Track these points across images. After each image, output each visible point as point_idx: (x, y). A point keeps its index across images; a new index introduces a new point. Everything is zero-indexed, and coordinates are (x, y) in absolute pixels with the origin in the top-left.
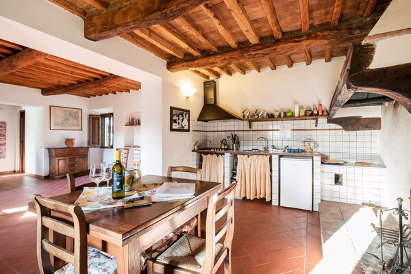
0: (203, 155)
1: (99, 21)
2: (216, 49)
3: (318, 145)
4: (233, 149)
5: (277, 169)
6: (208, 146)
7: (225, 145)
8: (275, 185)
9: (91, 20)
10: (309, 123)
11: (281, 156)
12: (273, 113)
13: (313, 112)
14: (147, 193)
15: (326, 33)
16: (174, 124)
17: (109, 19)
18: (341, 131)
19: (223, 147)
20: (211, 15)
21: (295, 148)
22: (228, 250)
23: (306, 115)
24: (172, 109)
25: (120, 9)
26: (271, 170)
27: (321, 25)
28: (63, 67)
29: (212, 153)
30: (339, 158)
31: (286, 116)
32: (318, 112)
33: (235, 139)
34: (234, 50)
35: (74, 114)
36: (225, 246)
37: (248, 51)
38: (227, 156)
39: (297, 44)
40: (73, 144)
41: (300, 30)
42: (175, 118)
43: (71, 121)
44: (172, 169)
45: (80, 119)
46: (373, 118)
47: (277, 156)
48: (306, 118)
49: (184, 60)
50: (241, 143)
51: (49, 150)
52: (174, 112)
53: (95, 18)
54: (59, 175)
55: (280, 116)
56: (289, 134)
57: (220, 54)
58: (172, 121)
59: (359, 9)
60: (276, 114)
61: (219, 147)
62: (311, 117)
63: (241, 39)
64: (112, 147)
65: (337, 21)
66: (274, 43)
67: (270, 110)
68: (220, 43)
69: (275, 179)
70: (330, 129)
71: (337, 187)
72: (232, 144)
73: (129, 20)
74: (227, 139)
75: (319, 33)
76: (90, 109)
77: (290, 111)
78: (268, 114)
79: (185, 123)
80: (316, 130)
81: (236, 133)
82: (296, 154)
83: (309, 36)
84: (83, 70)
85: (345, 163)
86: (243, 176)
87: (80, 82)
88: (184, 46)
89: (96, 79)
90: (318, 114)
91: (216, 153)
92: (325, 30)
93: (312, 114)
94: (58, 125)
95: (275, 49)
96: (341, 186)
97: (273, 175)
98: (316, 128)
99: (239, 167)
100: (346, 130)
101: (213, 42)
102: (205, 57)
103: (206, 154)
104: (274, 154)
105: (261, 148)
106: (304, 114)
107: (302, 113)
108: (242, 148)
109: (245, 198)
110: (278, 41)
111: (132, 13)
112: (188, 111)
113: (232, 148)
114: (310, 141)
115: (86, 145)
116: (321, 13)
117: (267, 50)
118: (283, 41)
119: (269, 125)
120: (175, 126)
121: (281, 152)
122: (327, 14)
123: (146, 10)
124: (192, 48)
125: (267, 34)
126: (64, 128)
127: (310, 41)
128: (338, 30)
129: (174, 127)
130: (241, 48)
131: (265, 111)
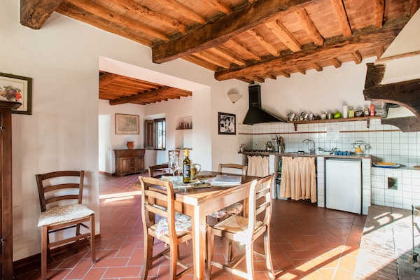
0: (248, 157)
1: (163, 49)
2: (259, 59)
3: (370, 147)
5: (323, 171)
6: (254, 149)
7: (270, 147)
8: (321, 186)
9: (158, 48)
10: (361, 124)
11: (327, 158)
12: (319, 114)
13: (363, 113)
14: (206, 181)
15: (370, 36)
16: (222, 128)
17: (172, 47)
19: (268, 149)
20: (254, 34)
21: (344, 150)
22: (267, 227)
23: (355, 116)
24: (220, 114)
25: (180, 39)
26: (316, 173)
27: (364, 28)
28: (130, 82)
29: (257, 155)
30: (396, 161)
31: (334, 117)
32: (370, 113)
33: (280, 141)
34: (276, 58)
35: (133, 120)
36: (265, 223)
37: (290, 58)
38: (272, 158)
39: (339, 49)
40: (133, 146)
41: (342, 35)
42: (222, 122)
43: (131, 127)
44: (222, 166)
45: (138, 124)
47: (323, 158)
48: (356, 119)
49: (230, 70)
50: (287, 145)
51: (115, 151)
52: (222, 116)
53: (160, 47)
54: (123, 173)
55: (327, 118)
56: (337, 136)
57: (264, 62)
58: (220, 125)
59: (405, 11)
60: (323, 116)
61: (265, 149)
62: (361, 118)
63: (283, 48)
64: (165, 149)
65: (381, 24)
66: (316, 50)
67: (316, 112)
68: (263, 53)
69: (321, 181)
70: (384, 131)
71: (391, 192)
72: (277, 147)
73: (187, 47)
74: (272, 142)
75: (362, 37)
76: (146, 115)
77: (338, 112)
78: (314, 116)
79: (232, 126)
80: (368, 131)
81: (281, 135)
82: (344, 157)
83: (351, 41)
84: (144, 83)
85: (401, 166)
86: (288, 177)
87: (140, 93)
88: (230, 59)
89: (153, 90)
90: (369, 115)
91: (262, 155)
92: (368, 33)
93: (363, 115)
94: (122, 130)
95: (317, 55)
96: (395, 190)
97: (318, 177)
98: (367, 129)
99: (284, 169)
100: (403, 131)
101: (257, 54)
102: (249, 66)
103: (252, 155)
104: (319, 156)
105: (307, 151)
107: (352, 114)
108: (287, 150)
109: (290, 199)
110: (319, 48)
111: (189, 42)
112: (235, 116)
113: (277, 150)
114: (361, 142)
115: (142, 148)
116: (362, 19)
117: (309, 57)
118: (325, 47)
119: (315, 127)
120: (223, 130)
121: (327, 154)
122: (369, 18)
123: (201, 39)
124: (237, 59)
125: (308, 42)
126: (126, 132)
127: (352, 45)
128: (383, 32)
129: (221, 131)
130: (283, 57)
131: (311, 113)
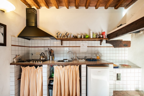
0: (22, 68)
4: (50, 60)
5: (85, 75)
7: (43, 57)
10: (97, 43)
13: (100, 37)
18: (112, 48)
19: (42, 59)
29: (31, 66)
31: (85, 38)
33: (51, 53)
46: (127, 41)
48: (96, 39)
50: (55, 55)
55: (81, 37)
60: (79, 36)
61: (39, 58)
62: (98, 39)
67: (75, 34)
70: (107, 47)
72: (49, 56)
74: (45, 53)
78: (73, 36)
80: (101, 47)
81: (52, 48)
90: (103, 38)
98: (100, 46)
100: (114, 48)
103: (26, 66)
104: (83, 64)
106: (95, 37)
131: (72, 34)
